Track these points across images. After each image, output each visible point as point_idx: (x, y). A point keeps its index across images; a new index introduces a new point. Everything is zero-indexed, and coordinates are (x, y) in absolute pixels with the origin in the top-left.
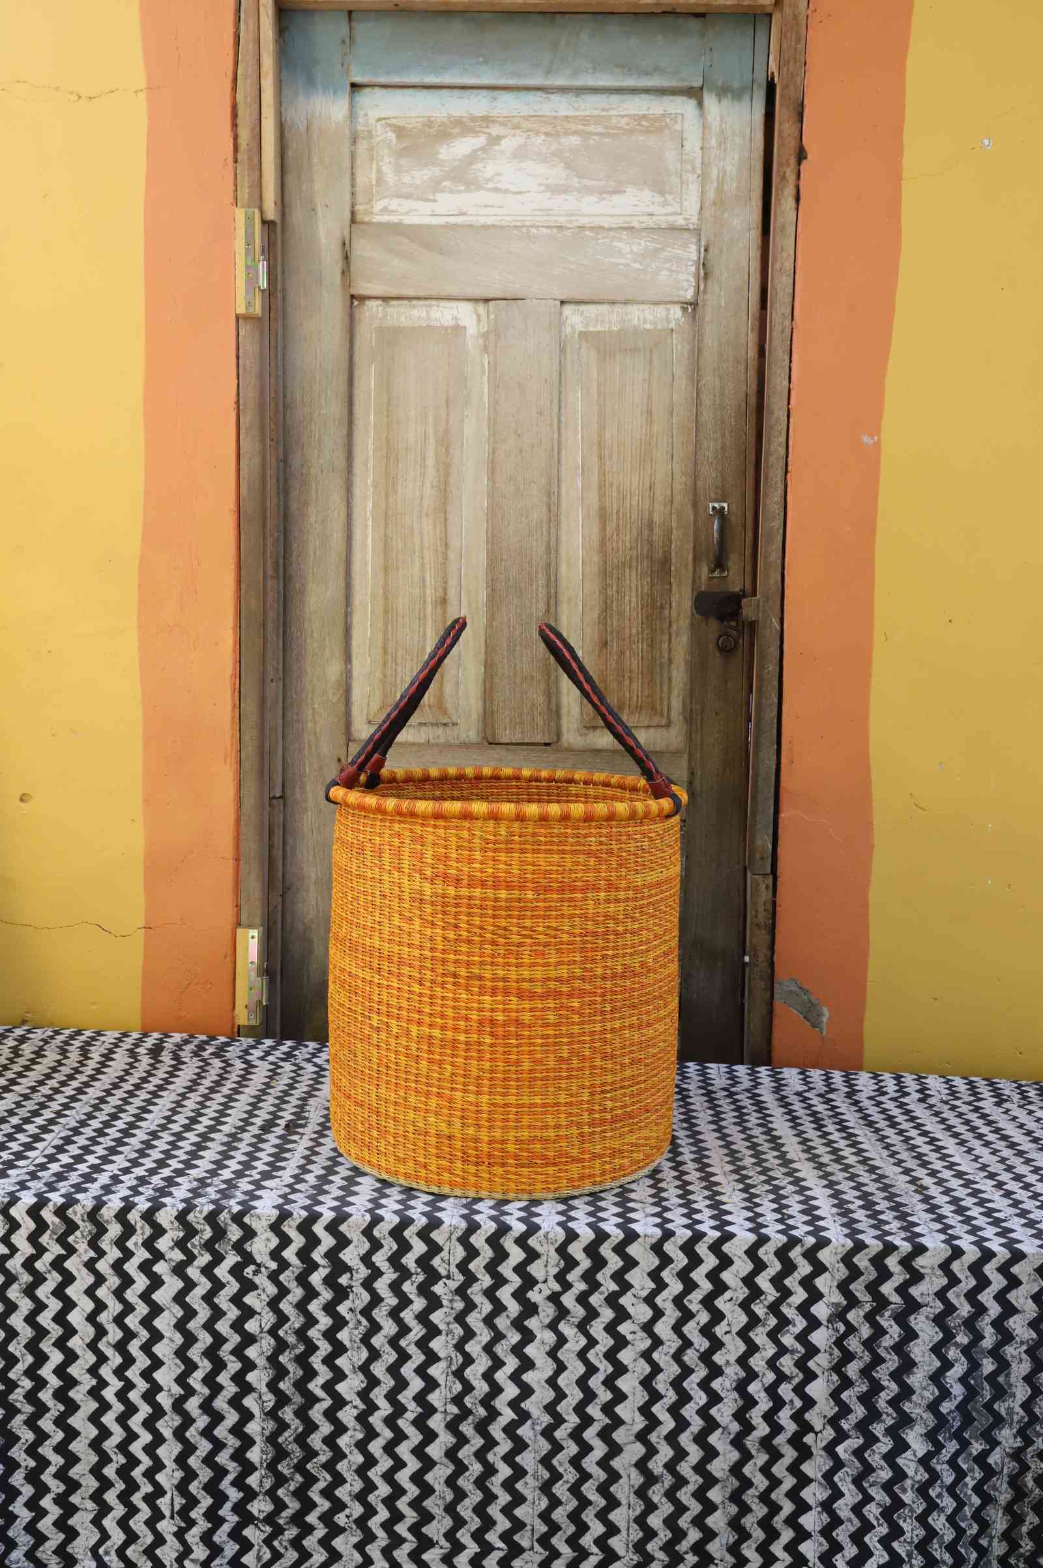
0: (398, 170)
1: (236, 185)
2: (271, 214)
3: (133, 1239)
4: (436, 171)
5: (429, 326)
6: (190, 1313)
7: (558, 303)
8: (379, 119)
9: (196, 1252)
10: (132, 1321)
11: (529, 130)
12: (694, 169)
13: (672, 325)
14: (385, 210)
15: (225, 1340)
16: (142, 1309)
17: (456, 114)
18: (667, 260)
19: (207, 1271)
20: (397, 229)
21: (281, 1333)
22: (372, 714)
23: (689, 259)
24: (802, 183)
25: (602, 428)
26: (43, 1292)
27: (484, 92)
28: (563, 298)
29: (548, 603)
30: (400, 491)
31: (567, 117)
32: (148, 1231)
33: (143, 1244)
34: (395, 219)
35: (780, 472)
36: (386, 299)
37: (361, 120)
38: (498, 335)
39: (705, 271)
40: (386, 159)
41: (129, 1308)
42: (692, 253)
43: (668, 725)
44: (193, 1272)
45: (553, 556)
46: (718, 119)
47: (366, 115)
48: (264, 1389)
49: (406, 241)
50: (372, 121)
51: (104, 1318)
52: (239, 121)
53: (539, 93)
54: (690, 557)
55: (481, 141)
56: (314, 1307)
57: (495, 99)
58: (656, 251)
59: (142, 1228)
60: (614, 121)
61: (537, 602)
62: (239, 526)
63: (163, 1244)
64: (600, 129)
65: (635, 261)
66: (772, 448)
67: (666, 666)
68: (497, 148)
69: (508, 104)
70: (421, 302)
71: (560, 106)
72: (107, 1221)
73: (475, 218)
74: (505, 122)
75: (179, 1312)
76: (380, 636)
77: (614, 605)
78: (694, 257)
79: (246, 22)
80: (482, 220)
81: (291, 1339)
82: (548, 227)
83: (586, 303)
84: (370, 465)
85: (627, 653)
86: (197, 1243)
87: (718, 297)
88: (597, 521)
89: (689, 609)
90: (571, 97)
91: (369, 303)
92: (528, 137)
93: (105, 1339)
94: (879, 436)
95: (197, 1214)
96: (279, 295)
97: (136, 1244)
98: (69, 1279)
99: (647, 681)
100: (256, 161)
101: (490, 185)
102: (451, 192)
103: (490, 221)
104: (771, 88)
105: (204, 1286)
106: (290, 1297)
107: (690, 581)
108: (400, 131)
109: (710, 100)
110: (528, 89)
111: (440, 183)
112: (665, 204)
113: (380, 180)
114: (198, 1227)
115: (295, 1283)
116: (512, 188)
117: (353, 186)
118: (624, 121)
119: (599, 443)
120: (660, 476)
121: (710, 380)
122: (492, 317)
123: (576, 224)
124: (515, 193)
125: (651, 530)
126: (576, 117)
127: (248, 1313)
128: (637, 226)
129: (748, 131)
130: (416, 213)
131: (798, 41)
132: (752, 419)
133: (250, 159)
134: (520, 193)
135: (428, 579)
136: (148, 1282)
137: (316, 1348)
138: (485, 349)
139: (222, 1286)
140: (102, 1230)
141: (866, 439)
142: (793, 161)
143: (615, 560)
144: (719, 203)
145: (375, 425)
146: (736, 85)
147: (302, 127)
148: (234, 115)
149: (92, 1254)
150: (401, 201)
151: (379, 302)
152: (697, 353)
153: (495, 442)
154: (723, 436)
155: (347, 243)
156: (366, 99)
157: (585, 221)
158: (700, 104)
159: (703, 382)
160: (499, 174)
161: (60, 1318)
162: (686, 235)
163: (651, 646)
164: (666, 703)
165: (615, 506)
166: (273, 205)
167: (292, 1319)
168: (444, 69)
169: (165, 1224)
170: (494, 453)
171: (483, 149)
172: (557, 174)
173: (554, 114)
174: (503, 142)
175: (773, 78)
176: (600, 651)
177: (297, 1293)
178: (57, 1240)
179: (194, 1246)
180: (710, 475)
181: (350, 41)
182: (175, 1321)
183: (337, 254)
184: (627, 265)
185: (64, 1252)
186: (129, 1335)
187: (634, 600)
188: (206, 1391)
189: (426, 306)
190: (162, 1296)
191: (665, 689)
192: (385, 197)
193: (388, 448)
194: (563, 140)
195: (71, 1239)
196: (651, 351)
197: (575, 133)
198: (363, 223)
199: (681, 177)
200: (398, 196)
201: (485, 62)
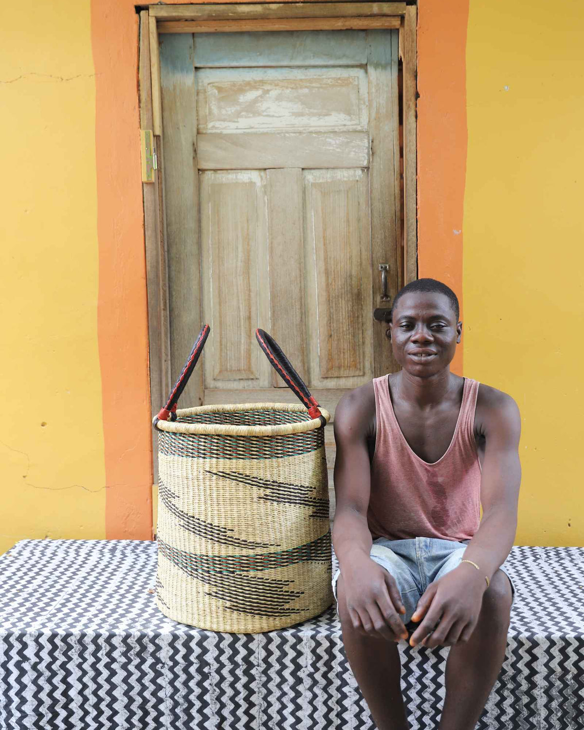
0: (220, 108)
1: (140, 119)
2: (158, 132)
3: (101, 652)
4: (238, 108)
5: (237, 182)
6: (131, 688)
7: (301, 170)
8: (209, 84)
9: (132, 658)
10: (102, 693)
11: (283, 87)
12: (364, 103)
13: (357, 178)
14: (213, 127)
15: (149, 701)
16: (107, 687)
17: (248, 79)
18: (353, 147)
19: (138, 667)
20: (220, 136)
21: (176, 697)
22: (215, 375)
23: (364, 146)
24: (418, 109)
25: (325, 230)
26: (56, 681)
27: (260, 69)
28: (303, 167)
29: (301, 318)
30: (226, 265)
31: (301, 80)
32: (108, 648)
33: (106, 655)
34: (218, 131)
35: (414, 249)
36: (215, 170)
37: (200, 84)
38: (271, 186)
39: (372, 152)
40: (214, 103)
41: (100, 687)
42: (366, 143)
43: (364, 375)
44: (131, 667)
45: (303, 293)
46: (375, 79)
47: (202, 82)
48: (169, 725)
49: (224, 142)
50: (206, 85)
51: (87, 692)
52: (141, 88)
53: (287, 69)
54: (371, 292)
55: (259, 92)
56: (192, 684)
57: (265, 72)
58: (348, 142)
59: (105, 646)
60: (324, 81)
61: (296, 317)
62: (147, 285)
63: (116, 654)
64: (318, 85)
65: (337, 148)
66: (409, 238)
67: (361, 346)
68: (267, 95)
69: (272, 74)
70: (233, 171)
71: (298, 74)
72: (87, 644)
73: (258, 130)
74: (271, 83)
75: (125, 687)
76: (218, 336)
77: (334, 317)
78: (367, 146)
79: (143, 41)
80: (261, 130)
81: (181, 701)
82: (294, 133)
83: (314, 169)
84: (211, 252)
85: (342, 341)
86: (133, 653)
87: (379, 165)
88: (324, 275)
89: (372, 317)
90: (302, 70)
91: (207, 172)
92: (283, 90)
93: (88, 703)
94: (462, 230)
95: (132, 639)
96: (163, 171)
97: (102, 655)
98: (69, 673)
99: (352, 353)
100: (150, 106)
101: (265, 114)
102: (246, 117)
103: (266, 130)
104: (400, 63)
105: (137, 674)
106: (179, 679)
107: (371, 303)
108: (220, 89)
109: (371, 70)
110: (282, 67)
111: (241, 113)
112: (351, 120)
113: (210, 113)
114: (133, 645)
115: (182, 672)
116: (276, 115)
117: (198, 116)
118: (329, 81)
119: (324, 237)
120: (355, 253)
121: (377, 205)
122: (268, 177)
123: (308, 131)
124: (277, 117)
125: (351, 279)
126: (306, 79)
127: (160, 687)
128: (337, 130)
129: (390, 84)
130: (230, 128)
131: (413, 42)
132: (398, 223)
133: (146, 106)
134: (280, 117)
135: (241, 306)
136: (109, 673)
137: (194, 705)
138: (265, 192)
139: (146, 674)
140: (85, 648)
141: (456, 232)
142: (413, 99)
143: (334, 295)
144: (377, 119)
145: (212, 232)
146: (383, 62)
147: (171, 88)
148: (138, 85)
149: (80, 660)
150: (222, 123)
151: (212, 172)
152: (370, 192)
153: (272, 238)
154: (385, 232)
155: (195, 144)
156: (202, 74)
157: (311, 129)
158: (366, 72)
159: (373, 206)
160: (269, 108)
161: (65, 694)
162: (362, 135)
163: (354, 336)
164: (362, 364)
165: (333, 267)
166: (159, 128)
167: (181, 690)
168: (241, 59)
169: (117, 645)
170: (272, 243)
171: (261, 96)
172: (298, 107)
173: (294, 78)
174: (270, 93)
175: (401, 59)
176: (328, 340)
177: (183, 677)
178: (63, 654)
179: (131, 655)
180: (379, 253)
181: (194, 47)
182: (124, 691)
183: (191, 149)
184: (333, 150)
185: (66, 660)
186: (100, 700)
187: (344, 313)
188: (141, 726)
189: (236, 173)
190: (116, 680)
191: (361, 357)
192: (213, 121)
193: (219, 243)
194: (300, 91)
195: (69, 653)
196: (348, 192)
197: (306, 87)
198: (203, 134)
199: (358, 106)
200: (219, 120)
201: (260, 55)
